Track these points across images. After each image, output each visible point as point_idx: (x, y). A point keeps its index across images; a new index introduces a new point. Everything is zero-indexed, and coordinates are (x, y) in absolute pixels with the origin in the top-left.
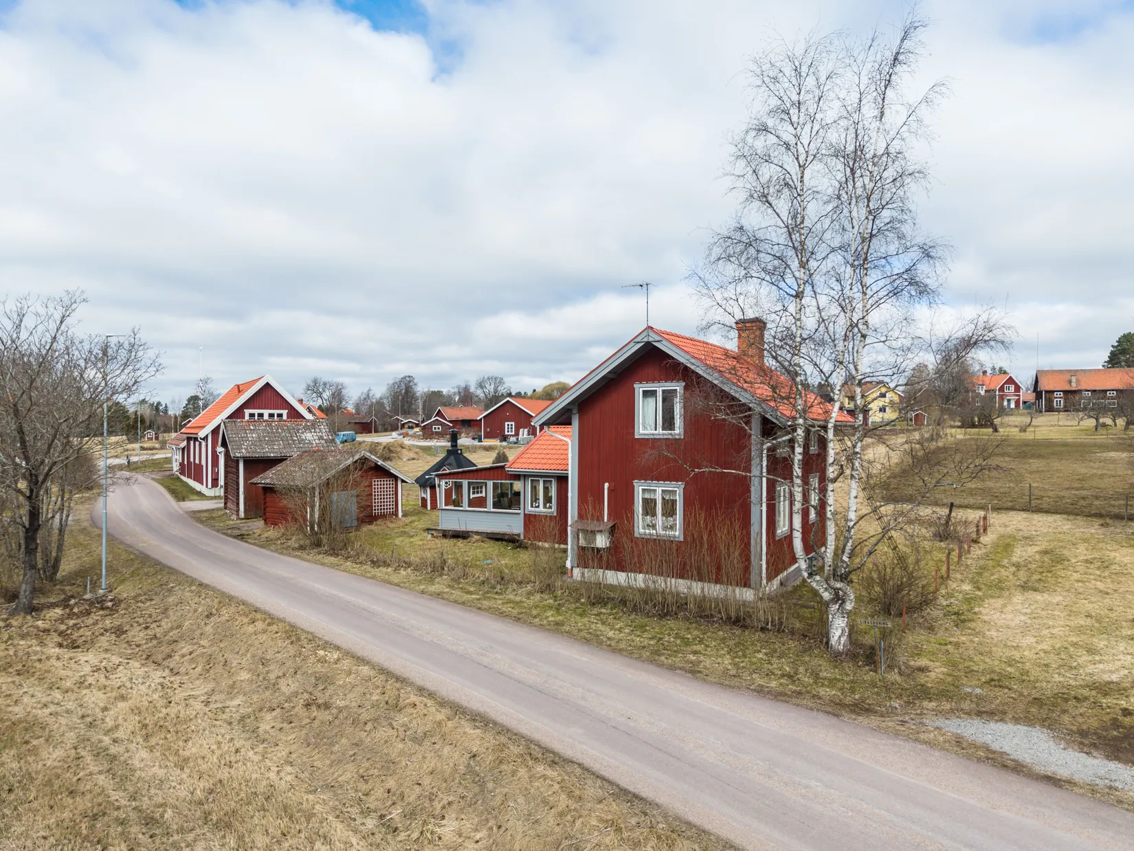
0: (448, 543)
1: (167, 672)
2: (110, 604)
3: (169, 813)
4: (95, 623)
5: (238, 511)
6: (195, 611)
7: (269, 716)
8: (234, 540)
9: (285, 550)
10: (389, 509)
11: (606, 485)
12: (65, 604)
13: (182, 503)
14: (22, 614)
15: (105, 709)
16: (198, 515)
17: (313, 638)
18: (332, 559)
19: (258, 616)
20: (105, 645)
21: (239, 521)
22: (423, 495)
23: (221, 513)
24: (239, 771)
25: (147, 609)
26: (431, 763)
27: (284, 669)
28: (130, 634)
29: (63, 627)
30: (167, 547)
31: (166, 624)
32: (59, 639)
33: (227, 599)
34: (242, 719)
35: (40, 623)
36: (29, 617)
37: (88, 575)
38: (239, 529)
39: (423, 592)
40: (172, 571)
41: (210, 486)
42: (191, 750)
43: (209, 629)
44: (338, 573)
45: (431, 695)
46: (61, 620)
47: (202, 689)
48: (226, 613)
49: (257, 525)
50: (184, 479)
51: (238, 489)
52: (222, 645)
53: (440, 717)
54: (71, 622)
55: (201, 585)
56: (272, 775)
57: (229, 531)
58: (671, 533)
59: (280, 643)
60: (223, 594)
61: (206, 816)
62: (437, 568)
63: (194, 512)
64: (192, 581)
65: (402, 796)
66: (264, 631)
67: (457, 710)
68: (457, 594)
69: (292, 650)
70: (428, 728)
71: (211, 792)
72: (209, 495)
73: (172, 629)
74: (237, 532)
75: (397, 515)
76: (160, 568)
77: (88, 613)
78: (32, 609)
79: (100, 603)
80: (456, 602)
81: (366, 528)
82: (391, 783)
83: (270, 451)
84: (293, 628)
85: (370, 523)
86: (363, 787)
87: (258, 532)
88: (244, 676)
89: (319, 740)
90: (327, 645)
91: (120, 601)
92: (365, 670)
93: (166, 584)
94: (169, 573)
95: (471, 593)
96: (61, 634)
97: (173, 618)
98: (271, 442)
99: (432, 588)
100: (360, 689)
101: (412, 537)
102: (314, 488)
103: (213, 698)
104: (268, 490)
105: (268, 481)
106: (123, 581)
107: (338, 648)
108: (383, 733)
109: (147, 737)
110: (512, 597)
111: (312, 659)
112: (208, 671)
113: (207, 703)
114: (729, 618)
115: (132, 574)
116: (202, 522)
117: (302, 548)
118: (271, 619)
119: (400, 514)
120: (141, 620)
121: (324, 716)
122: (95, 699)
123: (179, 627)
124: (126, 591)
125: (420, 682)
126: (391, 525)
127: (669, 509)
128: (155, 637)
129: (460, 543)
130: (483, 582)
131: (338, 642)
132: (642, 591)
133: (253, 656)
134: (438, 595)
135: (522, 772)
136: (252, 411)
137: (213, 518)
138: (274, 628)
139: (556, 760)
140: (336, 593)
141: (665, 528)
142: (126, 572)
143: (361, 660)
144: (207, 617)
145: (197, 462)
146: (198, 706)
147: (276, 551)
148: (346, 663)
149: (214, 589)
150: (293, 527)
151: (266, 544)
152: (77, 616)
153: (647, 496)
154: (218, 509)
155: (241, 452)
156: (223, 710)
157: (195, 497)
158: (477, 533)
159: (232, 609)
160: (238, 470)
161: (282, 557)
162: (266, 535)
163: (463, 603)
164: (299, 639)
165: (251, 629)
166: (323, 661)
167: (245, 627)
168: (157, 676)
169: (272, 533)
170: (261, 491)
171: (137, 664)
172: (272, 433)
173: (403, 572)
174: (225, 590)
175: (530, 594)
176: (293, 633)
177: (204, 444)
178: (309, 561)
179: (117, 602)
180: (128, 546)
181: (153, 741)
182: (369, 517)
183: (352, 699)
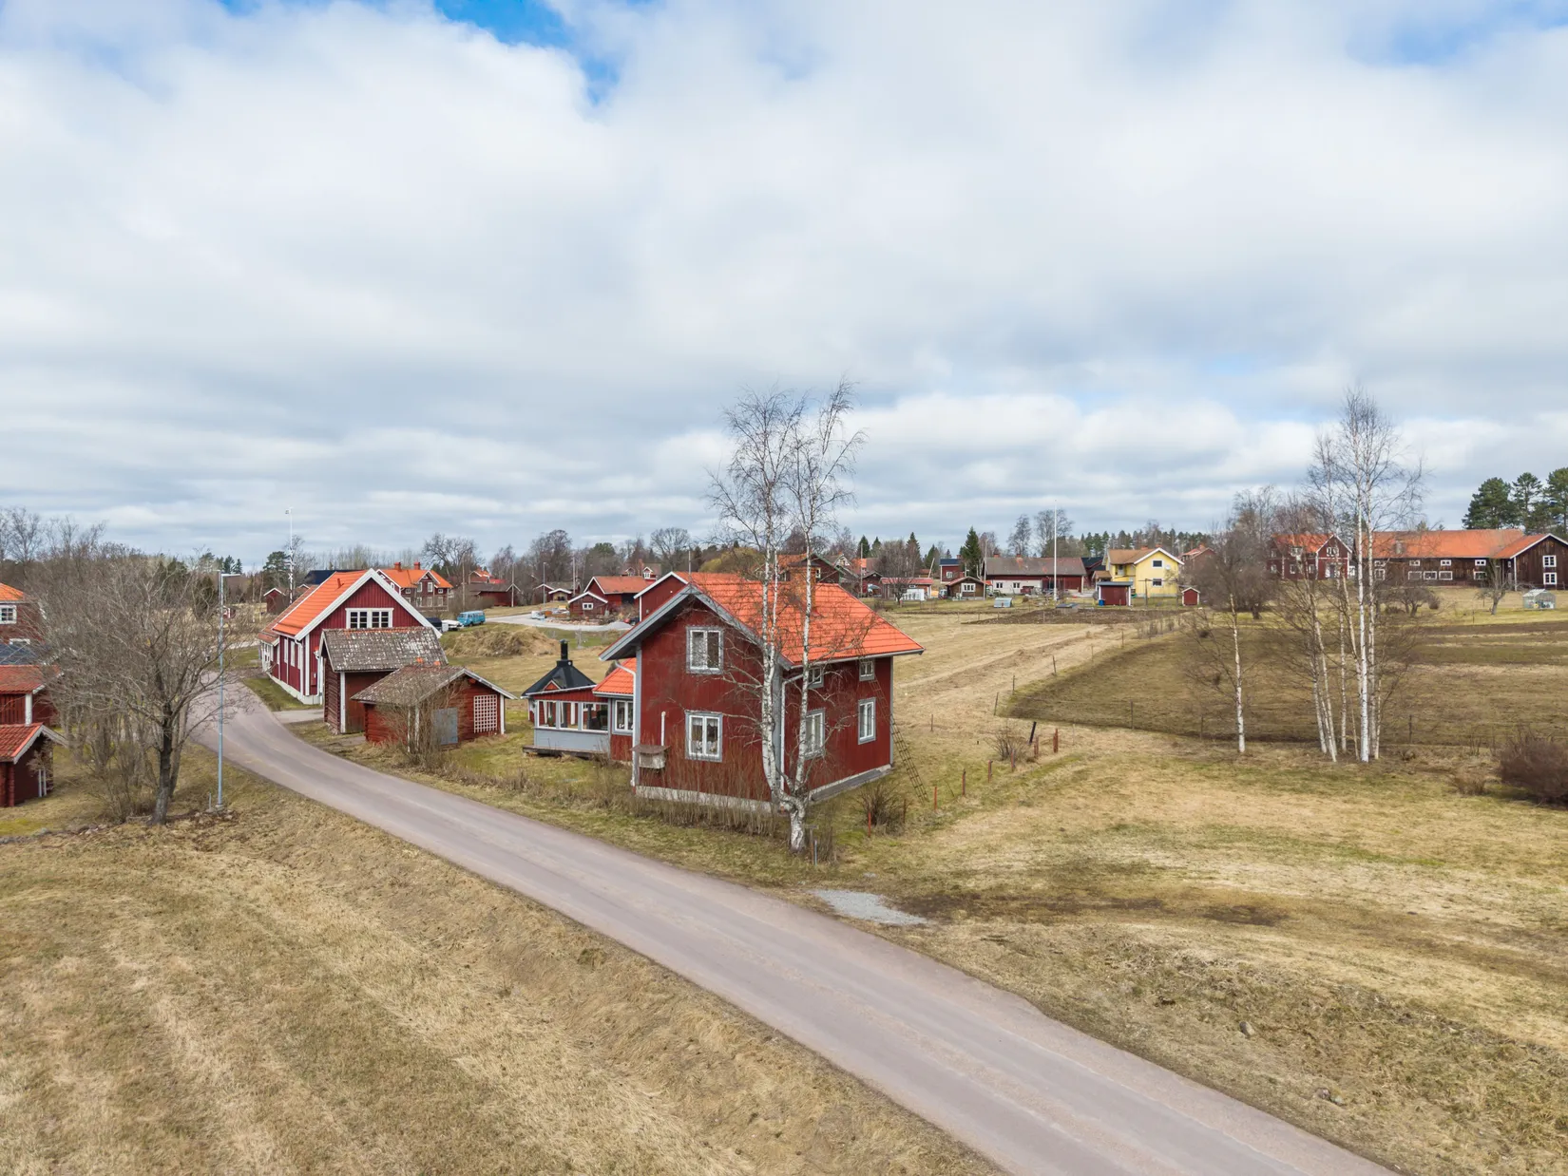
0: (538, 763)
1: (287, 867)
2: (230, 817)
3: (301, 939)
4: (221, 832)
5: (339, 725)
6: (306, 822)
7: (365, 892)
8: (337, 758)
9: (385, 768)
10: (491, 725)
11: (663, 714)
12: (191, 815)
13: (277, 713)
14: (158, 825)
15: (245, 890)
16: (297, 728)
17: (401, 842)
18: (428, 777)
19: (358, 825)
20: (234, 848)
21: (340, 736)
22: (531, 709)
23: (321, 725)
24: (344, 921)
25: (264, 821)
26: (467, 913)
27: (377, 863)
28: (253, 840)
29: (194, 836)
30: (272, 765)
31: (281, 833)
32: (194, 845)
33: (332, 812)
34: (346, 894)
35: (174, 832)
36: (164, 827)
37: (201, 792)
38: (340, 745)
39: (499, 807)
40: (282, 788)
41: (307, 693)
42: (311, 910)
43: (318, 836)
44: (432, 790)
45: (478, 876)
46: (191, 830)
47: (315, 878)
48: (331, 824)
49: (359, 739)
50: (277, 681)
51: (339, 703)
52: (329, 848)
53: (479, 888)
54: (200, 832)
55: (308, 800)
56: (366, 923)
57: (331, 748)
58: (712, 755)
59: (375, 845)
60: (329, 808)
61: (324, 941)
62: (518, 786)
63: (292, 724)
64: (301, 797)
65: (446, 930)
66: (363, 837)
67: (493, 884)
68: (529, 809)
69: (384, 850)
70: (471, 895)
71: (326, 930)
72: (307, 703)
73: (287, 836)
74: (338, 749)
75: (499, 732)
76: (269, 785)
77: (212, 824)
78: (166, 821)
79: (220, 816)
80: (524, 815)
81: (467, 745)
82: (441, 924)
83: (373, 664)
84: (386, 834)
85: (471, 739)
86: (424, 927)
87: (360, 748)
88: (347, 868)
89: (397, 904)
90: (412, 846)
91: (238, 814)
92: (436, 862)
93: (277, 799)
94: (278, 790)
95: (541, 808)
96: (194, 840)
97: (287, 827)
98: (373, 654)
99: (508, 804)
100: (431, 874)
101: (509, 755)
102: (413, 709)
103: (324, 883)
104: (369, 707)
105: (369, 698)
106: (237, 796)
107: (419, 848)
108: (442, 898)
109: (280, 904)
110: (574, 811)
111: (398, 856)
112: (319, 866)
113: (320, 886)
114: (734, 826)
115: (244, 790)
116: (302, 736)
117: (401, 766)
118: (369, 828)
119: (502, 730)
120: (260, 830)
121: (403, 891)
122: (236, 885)
123: (293, 834)
124: (241, 805)
125: (473, 870)
126: (492, 742)
127: (712, 734)
128: (274, 842)
129: (550, 762)
130: (554, 799)
131: (419, 844)
132: (676, 804)
133: (354, 855)
134: (512, 810)
135: (520, 915)
136: (354, 610)
137: (313, 732)
138: (371, 834)
139: (541, 907)
140: (426, 807)
141: (709, 751)
142: (238, 788)
143: (436, 856)
144: (316, 826)
145: (293, 664)
146: (314, 887)
147: (376, 769)
148: (423, 858)
149: (320, 804)
150: (393, 746)
151: (367, 761)
152: (204, 827)
153: (697, 723)
154: (317, 721)
155: (342, 665)
156: (332, 889)
157: (291, 706)
158: (568, 752)
159: (337, 820)
160: (339, 683)
161: (381, 775)
162: (367, 752)
163: (530, 816)
164: (389, 842)
165: (352, 835)
166: (406, 857)
167: (346, 835)
168: (280, 870)
169: (373, 750)
170: (363, 707)
171: (262, 862)
172: (376, 643)
173: (488, 790)
174: (330, 805)
175: (590, 808)
176: (385, 838)
177: (300, 646)
178: (406, 779)
179: (236, 815)
180: (234, 763)
181: (284, 906)
182: (469, 734)
183: (424, 880)
